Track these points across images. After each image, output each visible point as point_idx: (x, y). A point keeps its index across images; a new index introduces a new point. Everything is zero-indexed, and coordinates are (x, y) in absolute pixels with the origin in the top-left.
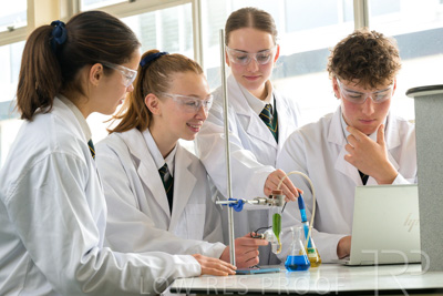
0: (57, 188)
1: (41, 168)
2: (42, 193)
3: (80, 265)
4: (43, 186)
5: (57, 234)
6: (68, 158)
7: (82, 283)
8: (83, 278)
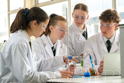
0: (19, 54)
1: (14, 48)
2: (15, 55)
3: (26, 75)
4: (15, 53)
5: (19, 67)
6: (21, 45)
7: (26, 81)
8: (27, 79)
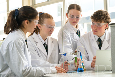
0: (16, 51)
3: (23, 70)
4: (12, 50)
5: (16, 63)
7: (23, 75)
